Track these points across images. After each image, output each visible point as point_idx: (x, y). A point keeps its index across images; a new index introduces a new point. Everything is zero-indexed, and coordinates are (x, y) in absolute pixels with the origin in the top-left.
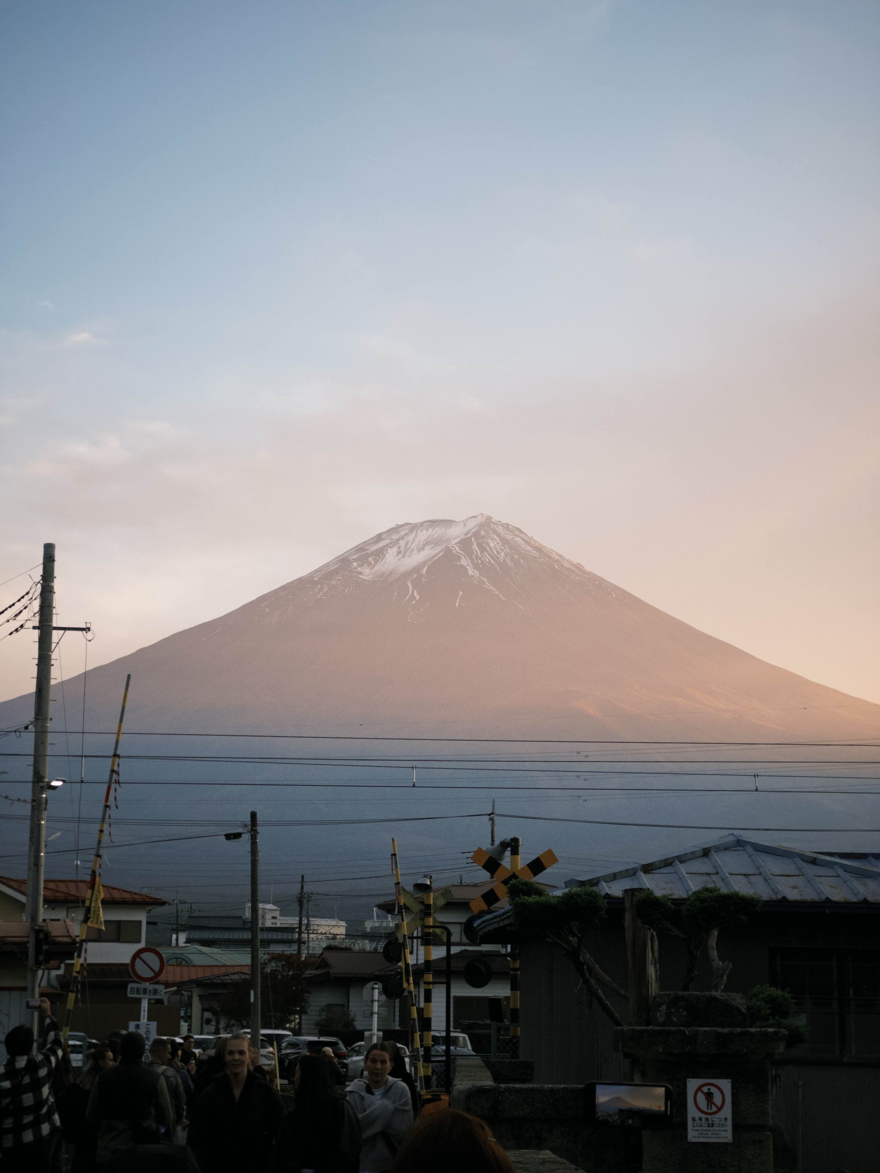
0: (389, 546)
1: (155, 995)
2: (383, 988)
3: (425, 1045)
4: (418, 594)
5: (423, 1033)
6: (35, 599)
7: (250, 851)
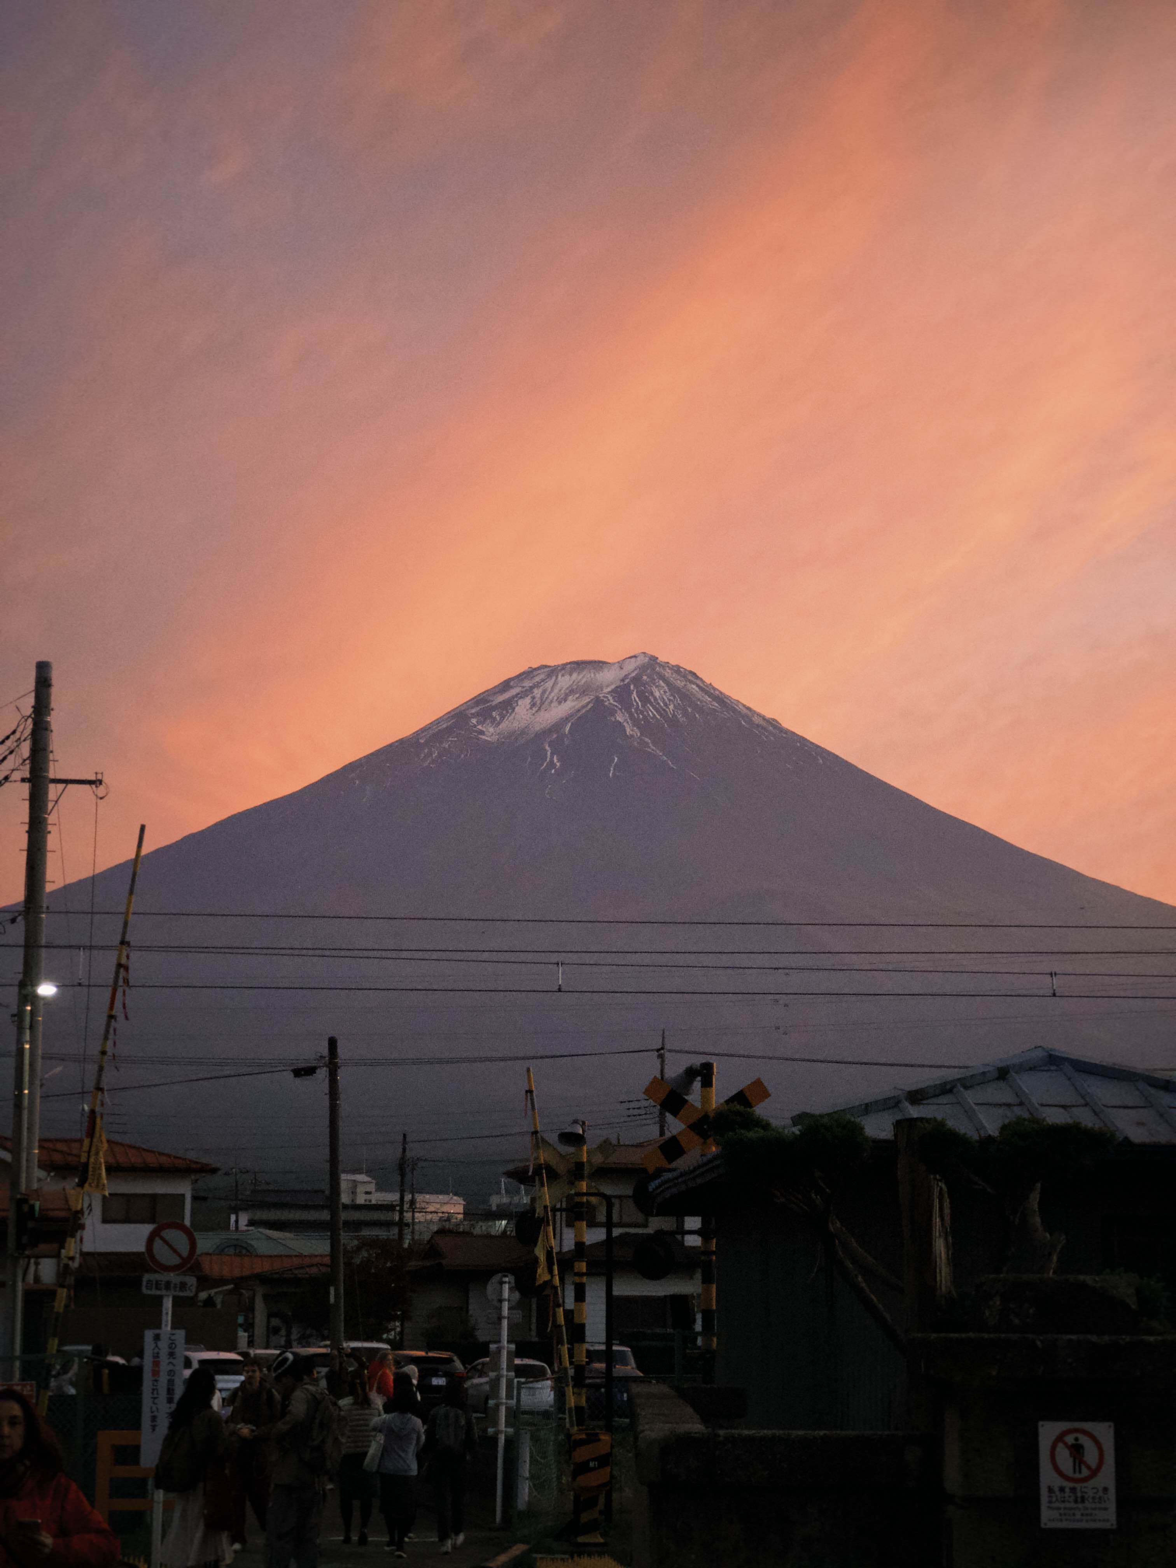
0: (519, 696)
1: (183, 1291)
2: (515, 1282)
3: (576, 1363)
4: (559, 760)
5: (573, 1346)
6: (24, 740)
7: (328, 1092)
